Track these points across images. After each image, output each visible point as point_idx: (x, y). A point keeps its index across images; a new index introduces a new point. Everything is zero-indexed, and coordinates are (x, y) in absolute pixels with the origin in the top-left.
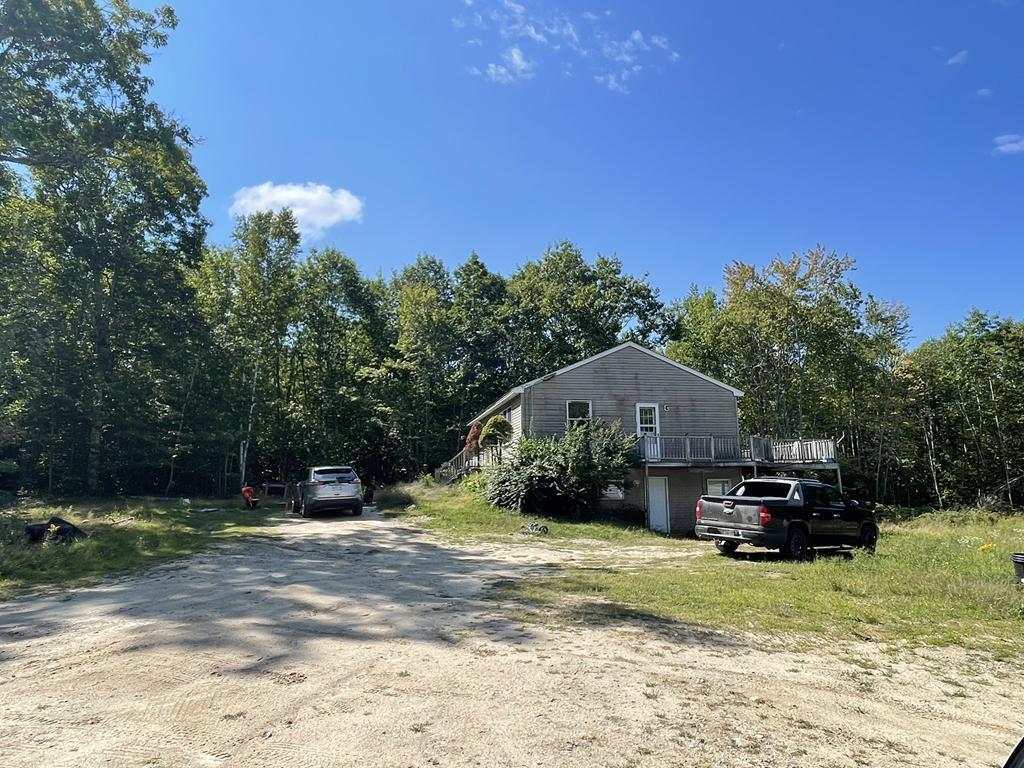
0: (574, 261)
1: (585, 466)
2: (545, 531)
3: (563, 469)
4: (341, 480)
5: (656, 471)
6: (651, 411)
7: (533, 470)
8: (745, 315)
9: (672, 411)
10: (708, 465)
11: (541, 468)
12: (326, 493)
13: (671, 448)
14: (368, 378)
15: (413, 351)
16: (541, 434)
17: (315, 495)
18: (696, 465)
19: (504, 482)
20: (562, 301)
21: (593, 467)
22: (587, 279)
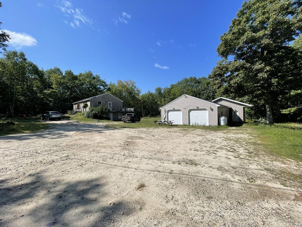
0: (91, 75)
1: (102, 112)
2: (99, 121)
3: (98, 112)
4: (57, 114)
5: (112, 112)
6: (111, 103)
7: (94, 112)
8: (120, 88)
9: (113, 103)
10: (119, 111)
11: (95, 112)
12: (54, 116)
13: (113, 109)
14: (46, 93)
15: (57, 88)
16: (94, 106)
17: (51, 116)
18: (117, 111)
19: (88, 114)
20: (90, 82)
21: (103, 112)
22: (94, 78)
